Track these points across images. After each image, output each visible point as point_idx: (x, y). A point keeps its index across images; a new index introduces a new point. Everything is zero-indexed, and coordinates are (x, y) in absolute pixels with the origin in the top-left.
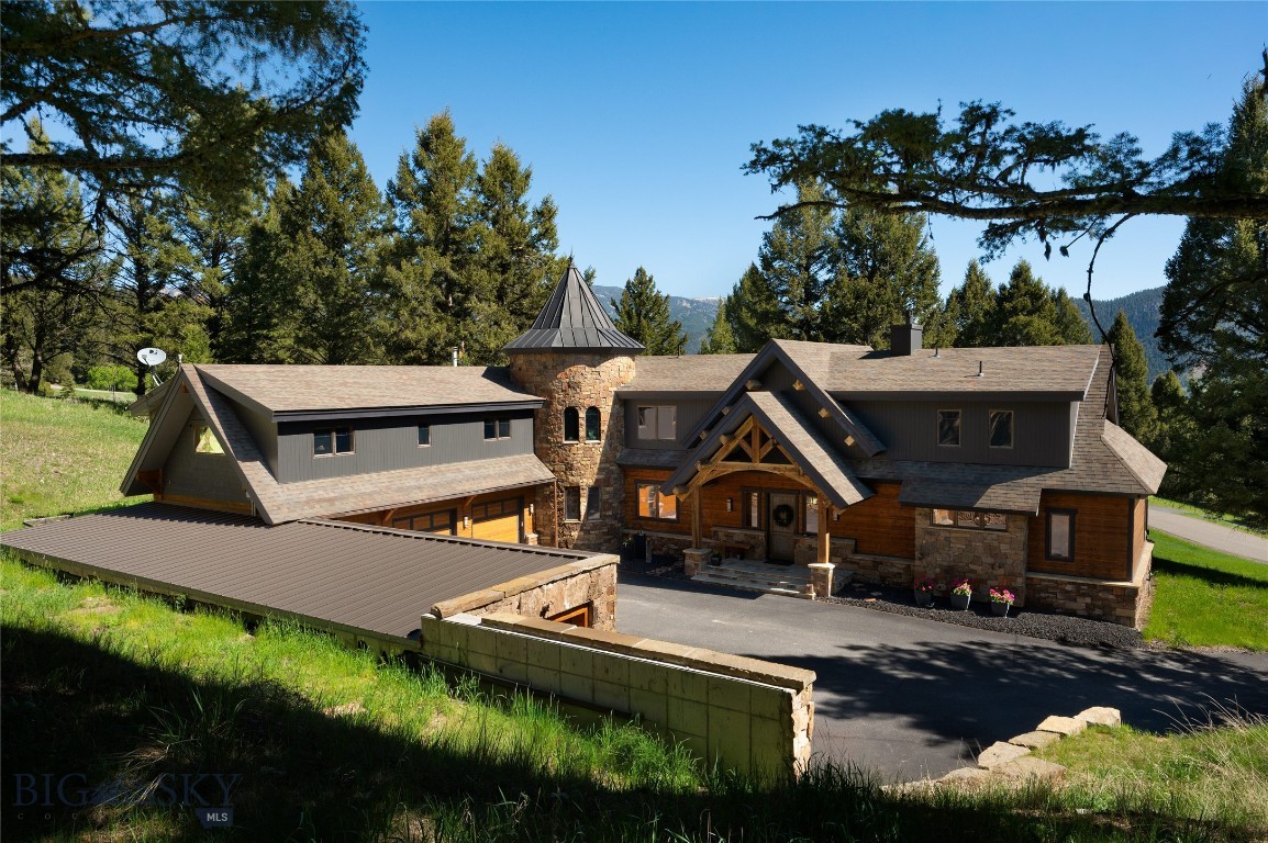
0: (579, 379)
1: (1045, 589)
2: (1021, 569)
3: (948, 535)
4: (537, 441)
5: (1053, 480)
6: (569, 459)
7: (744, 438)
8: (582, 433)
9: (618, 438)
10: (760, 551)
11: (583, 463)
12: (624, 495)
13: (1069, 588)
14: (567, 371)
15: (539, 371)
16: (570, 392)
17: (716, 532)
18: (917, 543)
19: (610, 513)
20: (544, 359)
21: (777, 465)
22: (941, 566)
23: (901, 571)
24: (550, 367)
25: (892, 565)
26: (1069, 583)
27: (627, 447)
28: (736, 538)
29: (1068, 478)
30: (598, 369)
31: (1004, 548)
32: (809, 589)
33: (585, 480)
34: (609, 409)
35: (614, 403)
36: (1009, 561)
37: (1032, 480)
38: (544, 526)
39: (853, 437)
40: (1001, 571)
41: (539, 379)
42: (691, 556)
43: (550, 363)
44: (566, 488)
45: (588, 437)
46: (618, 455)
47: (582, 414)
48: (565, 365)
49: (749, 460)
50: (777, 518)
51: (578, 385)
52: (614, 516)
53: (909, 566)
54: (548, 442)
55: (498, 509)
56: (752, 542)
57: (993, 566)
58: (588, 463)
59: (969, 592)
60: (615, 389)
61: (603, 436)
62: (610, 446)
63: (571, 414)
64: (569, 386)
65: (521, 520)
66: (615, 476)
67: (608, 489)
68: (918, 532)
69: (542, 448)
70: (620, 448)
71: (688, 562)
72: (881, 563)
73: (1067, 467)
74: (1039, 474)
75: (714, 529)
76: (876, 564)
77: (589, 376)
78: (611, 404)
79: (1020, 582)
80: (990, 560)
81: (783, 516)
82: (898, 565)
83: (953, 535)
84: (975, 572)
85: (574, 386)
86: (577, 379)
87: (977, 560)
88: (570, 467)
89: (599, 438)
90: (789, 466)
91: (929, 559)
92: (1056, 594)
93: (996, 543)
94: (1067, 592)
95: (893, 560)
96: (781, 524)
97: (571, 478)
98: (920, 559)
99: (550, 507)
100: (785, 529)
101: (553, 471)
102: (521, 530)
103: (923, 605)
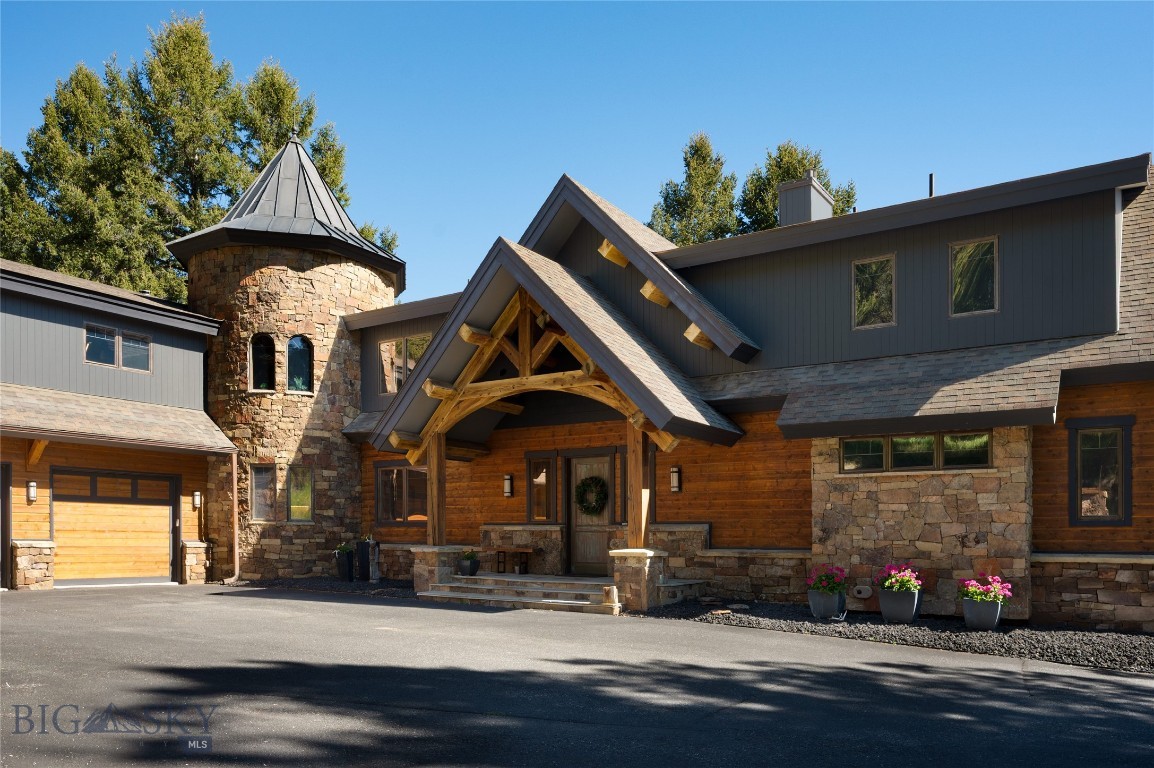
0: (274, 287)
1: (1073, 585)
2: (1021, 539)
3: (874, 488)
4: (211, 392)
5: (1085, 355)
6: (258, 418)
7: (506, 336)
8: (281, 375)
9: (347, 394)
10: (553, 558)
11: (281, 425)
12: (358, 488)
13: (1123, 577)
14: (257, 274)
15: (215, 278)
16: (262, 309)
17: (486, 533)
18: (817, 508)
19: (331, 513)
20: (220, 257)
21: (559, 375)
22: (860, 551)
23: (789, 572)
24: (229, 269)
25: (773, 562)
26: (1124, 567)
27: (363, 410)
28: (519, 540)
29: (1116, 347)
30: (308, 274)
31: (986, 501)
32: (608, 594)
33: (284, 454)
34: (330, 343)
35: (340, 336)
36: (997, 527)
37: (1042, 361)
38: (218, 531)
39: (698, 325)
40: (981, 549)
41: (213, 290)
42: (424, 556)
43: (229, 262)
44: (253, 466)
45: (292, 384)
46: (347, 421)
47: (282, 346)
48: (253, 265)
49: (515, 374)
50: (582, 499)
51: (274, 297)
52: (339, 520)
53: (802, 562)
54: (226, 390)
55: (125, 487)
56: (541, 544)
57: (963, 540)
58: (291, 426)
59: (915, 585)
60: (343, 314)
61: (317, 385)
62: (332, 403)
63: (264, 345)
64: (259, 299)
65: (176, 515)
66: (342, 454)
67: (326, 473)
68: (817, 488)
69: (217, 402)
70: (350, 410)
71: (419, 568)
72: (753, 561)
73: (1112, 331)
74: (1054, 350)
75: (485, 528)
76: (745, 563)
77: (293, 285)
78: (334, 335)
79: (1020, 566)
80: (958, 529)
81: (592, 498)
82: (784, 560)
83: (884, 486)
84: (927, 555)
85: (267, 299)
86: (272, 288)
87: (930, 532)
88: (259, 433)
89: (310, 388)
90: (578, 373)
91: (839, 538)
92: (1094, 592)
93: (968, 494)
94: (1120, 586)
95: (773, 554)
96: (590, 510)
97: (260, 449)
98: (822, 541)
99: (227, 498)
100: (595, 520)
101: (232, 439)
102: (176, 532)
103: (826, 620)
